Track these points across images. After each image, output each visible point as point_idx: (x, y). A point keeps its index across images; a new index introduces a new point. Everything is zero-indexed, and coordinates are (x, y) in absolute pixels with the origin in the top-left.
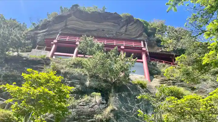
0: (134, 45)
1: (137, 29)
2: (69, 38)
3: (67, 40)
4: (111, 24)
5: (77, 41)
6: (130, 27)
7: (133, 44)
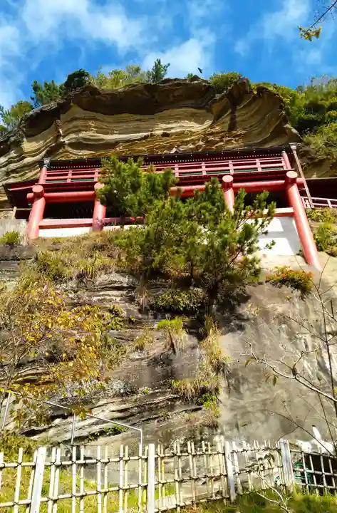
0: (262, 168)
1: (265, 116)
2: (73, 174)
3: (69, 181)
4: (186, 112)
5: (96, 180)
6: (243, 112)
7: (258, 165)
